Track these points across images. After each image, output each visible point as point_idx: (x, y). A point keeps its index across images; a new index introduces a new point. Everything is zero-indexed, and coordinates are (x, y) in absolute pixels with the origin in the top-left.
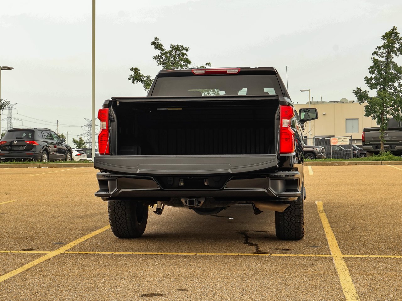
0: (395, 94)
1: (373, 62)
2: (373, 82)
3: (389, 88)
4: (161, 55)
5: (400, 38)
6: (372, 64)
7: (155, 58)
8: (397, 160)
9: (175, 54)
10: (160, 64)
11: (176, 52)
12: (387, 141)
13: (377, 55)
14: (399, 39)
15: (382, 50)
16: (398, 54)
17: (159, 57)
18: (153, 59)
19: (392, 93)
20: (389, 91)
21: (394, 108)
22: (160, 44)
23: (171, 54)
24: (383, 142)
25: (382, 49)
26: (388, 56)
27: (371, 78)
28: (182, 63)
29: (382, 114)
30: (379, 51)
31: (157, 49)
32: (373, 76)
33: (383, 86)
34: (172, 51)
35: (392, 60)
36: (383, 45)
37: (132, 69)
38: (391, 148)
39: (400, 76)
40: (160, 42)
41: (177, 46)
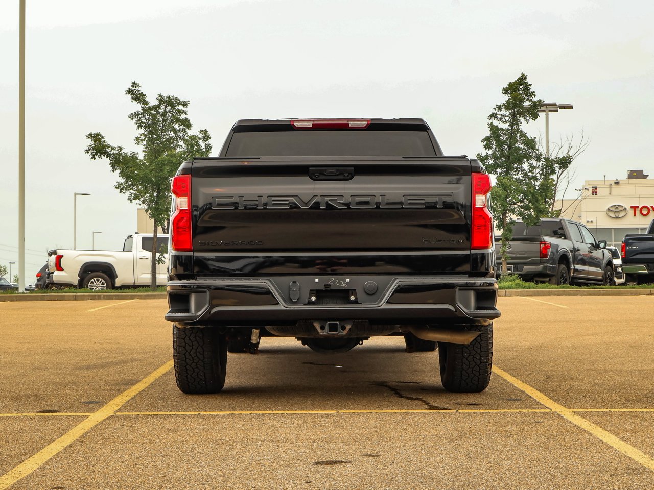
0: (524, 181)
1: (490, 130)
2: (490, 163)
3: (515, 173)
4: (142, 111)
5: (532, 92)
6: (488, 133)
7: (132, 116)
8: (530, 288)
9: (165, 111)
10: (140, 127)
11: (166, 107)
12: (512, 258)
13: (496, 119)
14: (530, 94)
15: (503, 112)
16: (528, 118)
17: (139, 115)
18: (129, 117)
19: (520, 181)
20: (514, 176)
21: (522, 204)
22: (140, 92)
23: (157, 111)
24: (506, 259)
25: (503, 109)
26: (514, 122)
27: (487, 157)
28: (177, 126)
29: (504, 214)
30: (498, 113)
31: (136, 101)
32: (490, 152)
33: (505, 170)
34: (159, 106)
35: (520, 127)
36: (505, 102)
37: (90, 136)
38: (517, 269)
39: (533, 154)
40: (142, 90)
41: (169, 97)
